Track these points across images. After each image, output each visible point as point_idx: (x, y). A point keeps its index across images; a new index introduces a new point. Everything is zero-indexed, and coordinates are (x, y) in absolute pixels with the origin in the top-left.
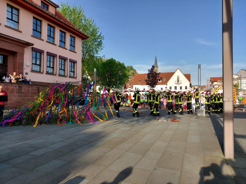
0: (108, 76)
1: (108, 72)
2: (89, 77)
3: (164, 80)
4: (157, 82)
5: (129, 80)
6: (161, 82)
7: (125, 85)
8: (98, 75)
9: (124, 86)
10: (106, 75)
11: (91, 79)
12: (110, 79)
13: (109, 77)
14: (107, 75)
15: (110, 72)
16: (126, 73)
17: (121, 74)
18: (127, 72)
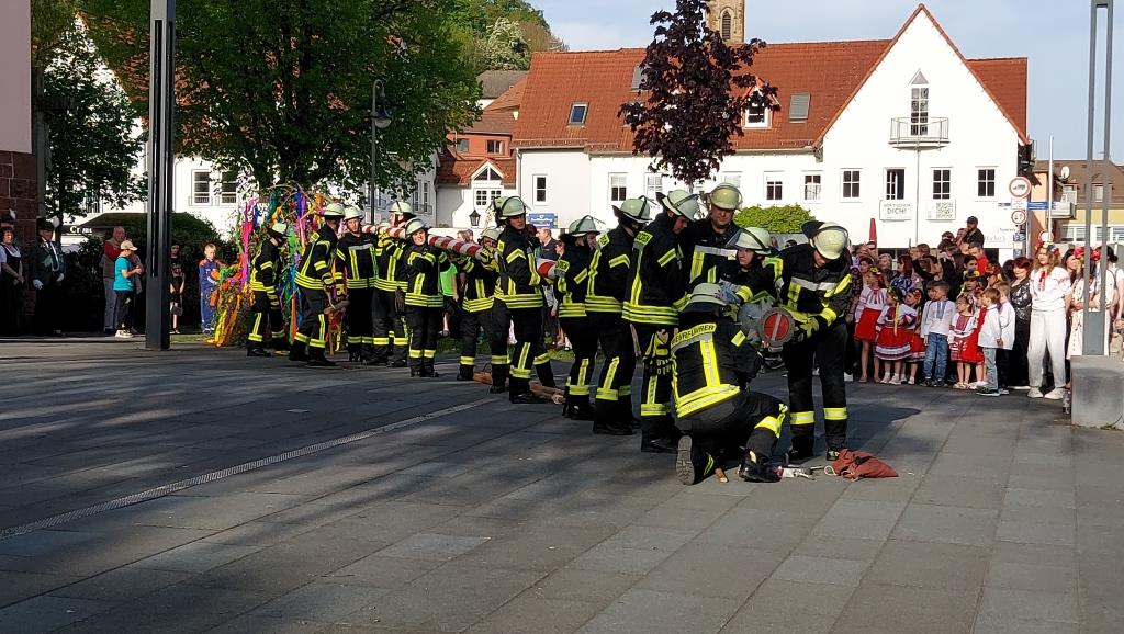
0: (285, 69)
1: (287, 32)
2: (104, 76)
3: (799, 107)
4: (734, 127)
5: (484, 104)
6: (764, 125)
7: (446, 151)
8: (195, 57)
9: (433, 158)
10: (271, 56)
11: (120, 88)
12: (303, 94)
13: (296, 73)
14: (278, 54)
15: (308, 30)
16: (458, 44)
17: (403, 46)
18: (459, 33)
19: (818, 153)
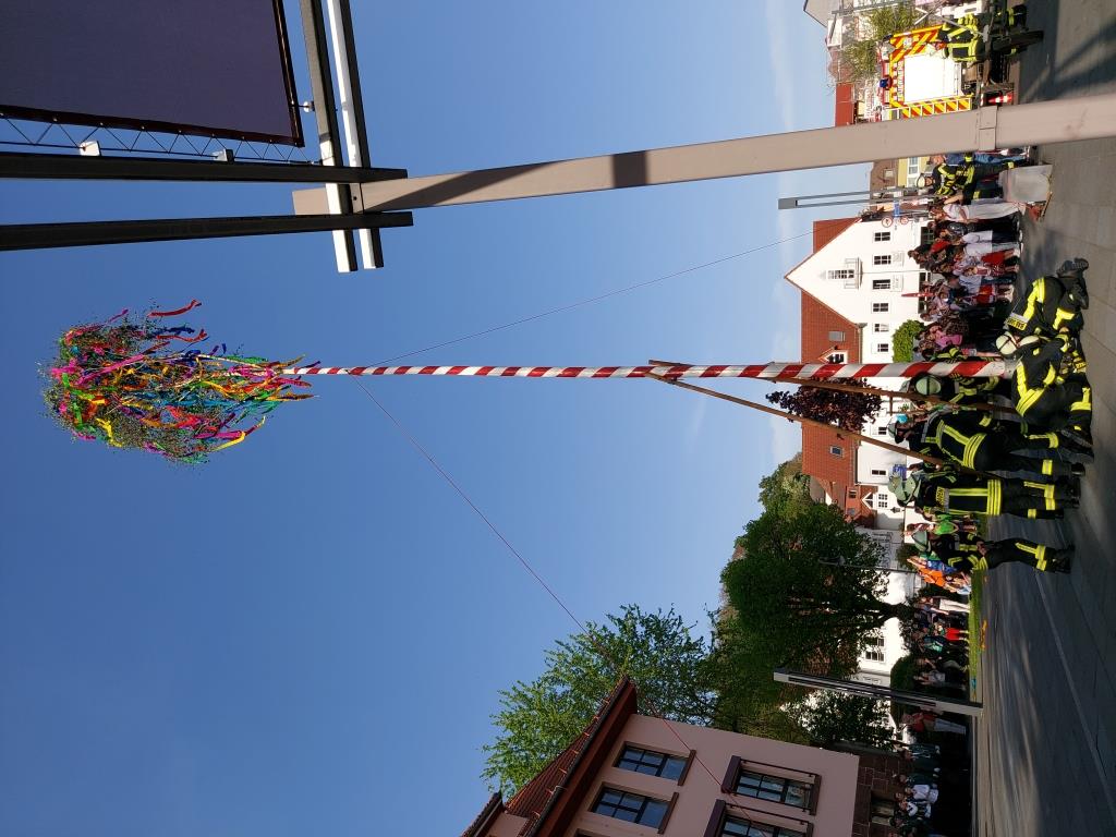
1: (790, 602)
3: (836, 336)
7: (855, 521)
10: (802, 613)
11: (819, 694)
13: (812, 600)
14: (802, 609)
15: (791, 592)
16: (798, 514)
18: (791, 512)
19: (862, 326)
